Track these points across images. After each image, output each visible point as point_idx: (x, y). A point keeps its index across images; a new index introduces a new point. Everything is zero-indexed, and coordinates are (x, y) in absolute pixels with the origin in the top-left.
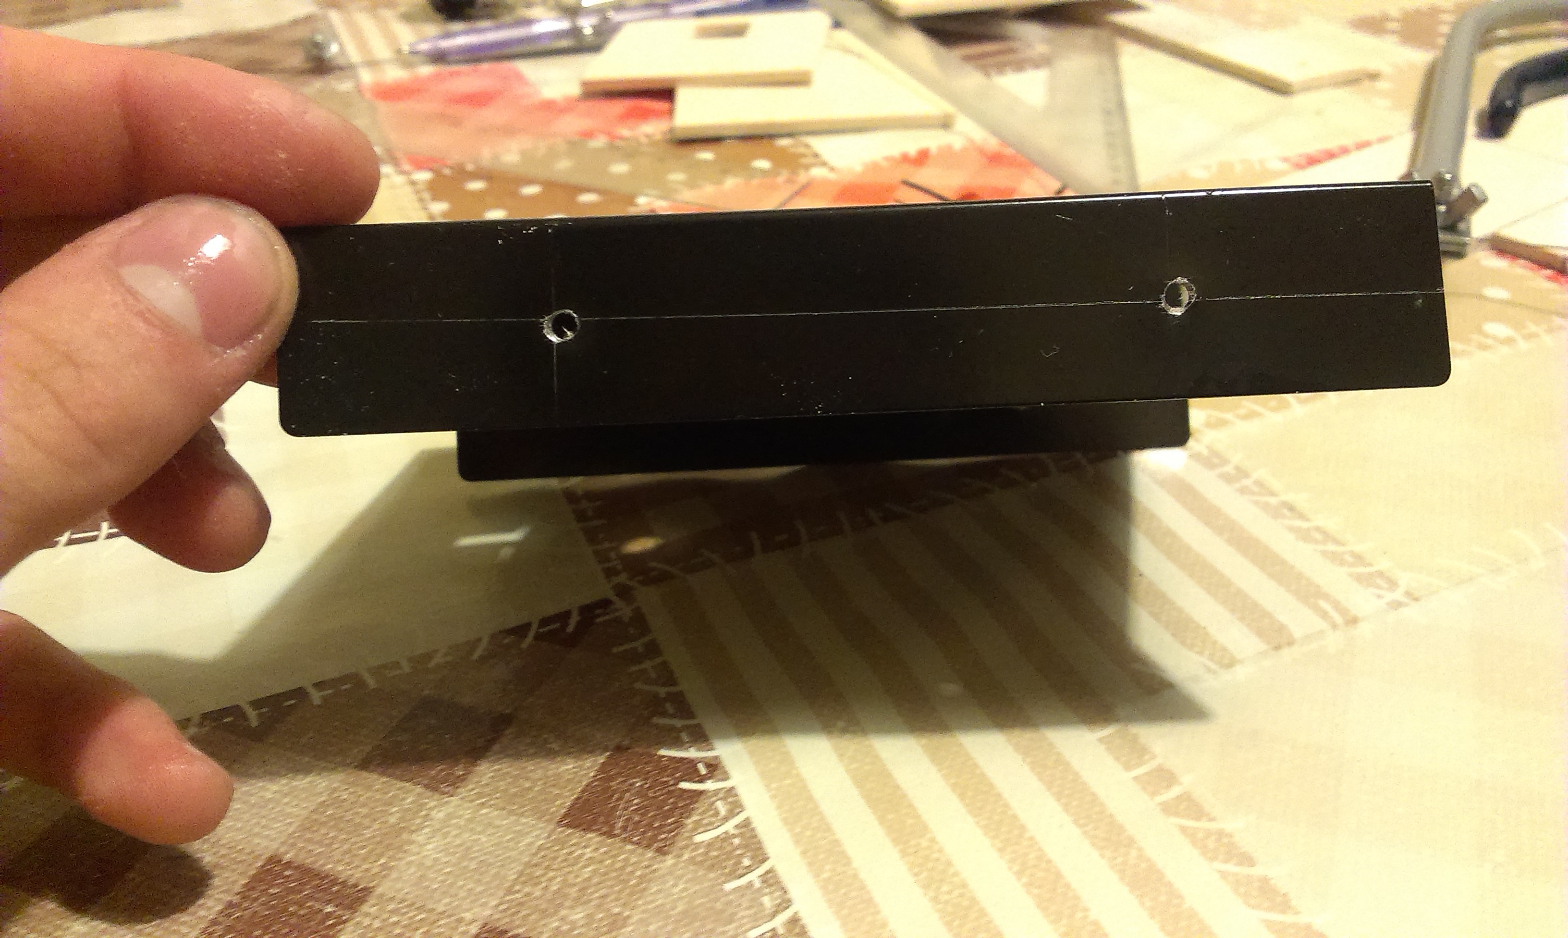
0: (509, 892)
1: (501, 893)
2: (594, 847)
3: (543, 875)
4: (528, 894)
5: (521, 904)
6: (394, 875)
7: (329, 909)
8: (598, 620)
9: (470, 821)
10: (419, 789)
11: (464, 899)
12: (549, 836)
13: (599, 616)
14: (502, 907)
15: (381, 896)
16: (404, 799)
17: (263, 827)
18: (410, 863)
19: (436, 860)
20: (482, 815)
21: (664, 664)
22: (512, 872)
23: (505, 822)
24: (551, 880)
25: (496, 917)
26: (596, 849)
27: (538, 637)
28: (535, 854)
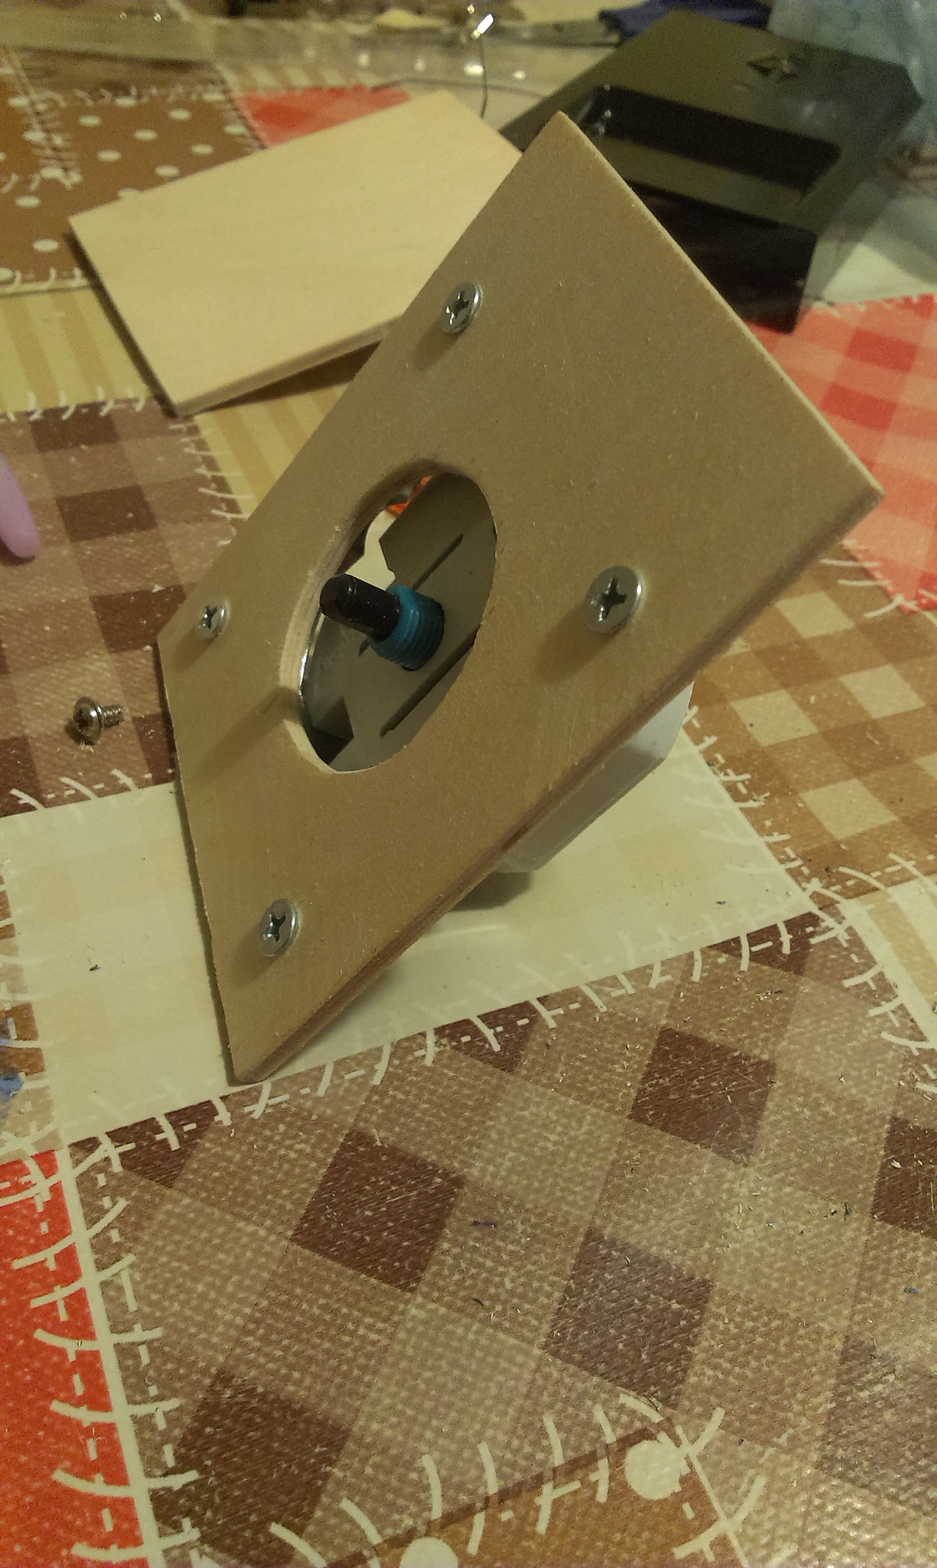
0: (857, 1299)
1: (850, 1301)
2: (924, 1249)
3: (885, 1281)
4: (878, 1304)
5: (875, 1316)
6: (726, 1267)
7: (675, 1306)
8: (813, 941)
9: (775, 1200)
10: (711, 1154)
11: (814, 1304)
12: (870, 1232)
13: (812, 935)
14: (857, 1318)
15: (723, 1293)
16: (699, 1166)
17: (562, 1190)
18: (735, 1252)
19: (761, 1250)
20: (787, 1195)
21: (901, 1007)
22: (849, 1274)
23: (815, 1206)
24: (895, 1287)
25: (856, 1329)
26: (927, 1253)
27: (754, 957)
28: (866, 1253)
